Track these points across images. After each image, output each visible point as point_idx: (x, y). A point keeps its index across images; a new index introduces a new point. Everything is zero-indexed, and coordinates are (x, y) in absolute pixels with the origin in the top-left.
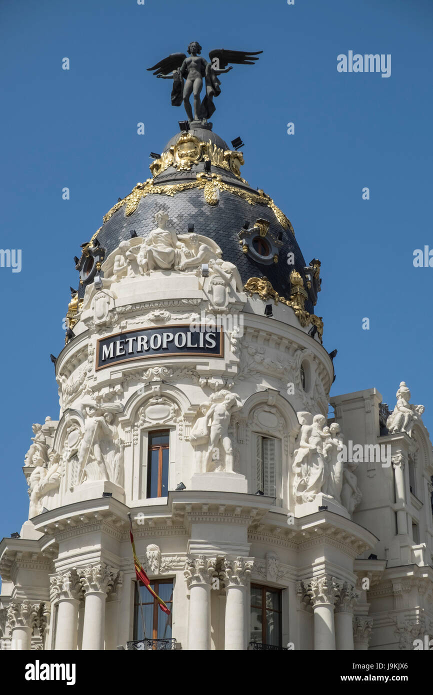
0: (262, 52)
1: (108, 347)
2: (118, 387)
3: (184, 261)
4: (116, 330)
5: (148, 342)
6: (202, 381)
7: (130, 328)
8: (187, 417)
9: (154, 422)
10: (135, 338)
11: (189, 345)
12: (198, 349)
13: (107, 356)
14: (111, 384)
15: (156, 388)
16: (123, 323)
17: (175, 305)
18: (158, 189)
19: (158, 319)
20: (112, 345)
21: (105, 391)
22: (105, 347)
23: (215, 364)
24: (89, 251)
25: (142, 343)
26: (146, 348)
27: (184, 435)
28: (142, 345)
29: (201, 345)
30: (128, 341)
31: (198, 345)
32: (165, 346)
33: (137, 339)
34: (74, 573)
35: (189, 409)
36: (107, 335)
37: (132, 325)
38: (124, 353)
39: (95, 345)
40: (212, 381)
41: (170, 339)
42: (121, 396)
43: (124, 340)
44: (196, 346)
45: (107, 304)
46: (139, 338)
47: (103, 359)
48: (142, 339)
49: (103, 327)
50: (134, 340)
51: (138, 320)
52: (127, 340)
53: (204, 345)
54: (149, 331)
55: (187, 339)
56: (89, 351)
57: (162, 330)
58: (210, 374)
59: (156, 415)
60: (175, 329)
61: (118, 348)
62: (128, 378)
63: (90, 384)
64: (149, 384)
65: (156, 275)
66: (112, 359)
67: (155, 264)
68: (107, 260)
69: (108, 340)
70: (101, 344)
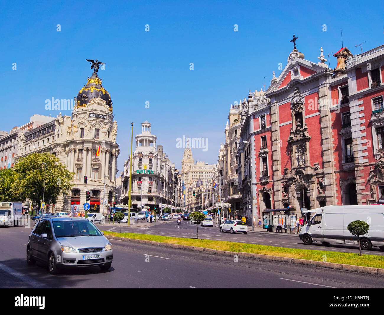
2: (92, 121)
3: (102, 105)
4: (92, 112)
6: (104, 123)
8: (102, 128)
12: (104, 118)
14: (91, 120)
15: (98, 123)
16: (93, 112)
17: (101, 111)
18: (96, 89)
19: (99, 113)
21: (90, 121)
22: (90, 115)
23: (105, 121)
24: (85, 96)
27: (102, 131)
34: (88, 148)
36: (90, 113)
37: (95, 112)
40: (105, 123)
42: (92, 122)
45: (91, 108)
49: (89, 111)
54: (98, 114)
55: (103, 117)
56: (87, 114)
57: (99, 115)
58: (105, 122)
59: (97, 127)
60: (101, 115)
61: (93, 115)
62: (94, 120)
63: (87, 119)
64: (97, 122)
65: (99, 105)
66: (92, 117)
67: (99, 104)
68: (90, 100)
69: (91, 114)
70: (89, 114)
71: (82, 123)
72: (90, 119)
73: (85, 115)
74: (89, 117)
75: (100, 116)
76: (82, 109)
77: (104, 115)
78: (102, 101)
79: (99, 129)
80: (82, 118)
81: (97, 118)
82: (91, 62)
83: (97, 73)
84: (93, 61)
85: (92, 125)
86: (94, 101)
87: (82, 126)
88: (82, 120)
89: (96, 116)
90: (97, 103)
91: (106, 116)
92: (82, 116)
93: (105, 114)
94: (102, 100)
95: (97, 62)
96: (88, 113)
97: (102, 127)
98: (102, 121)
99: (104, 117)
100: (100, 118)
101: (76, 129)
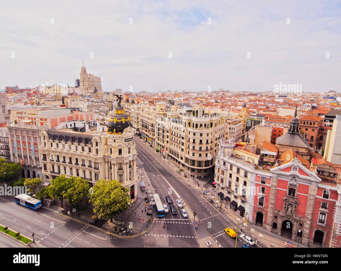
16: (127, 138)
17: (131, 136)
24: (120, 127)
34: (127, 163)
39: (124, 139)
63: (123, 143)
66: (127, 141)
69: (126, 139)
70: (125, 140)
71: (120, 146)
72: (126, 143)
74: (125, 142)
76: (120, 137)
80: (119, 142)
87: (120, 148)
92: (119, 141)
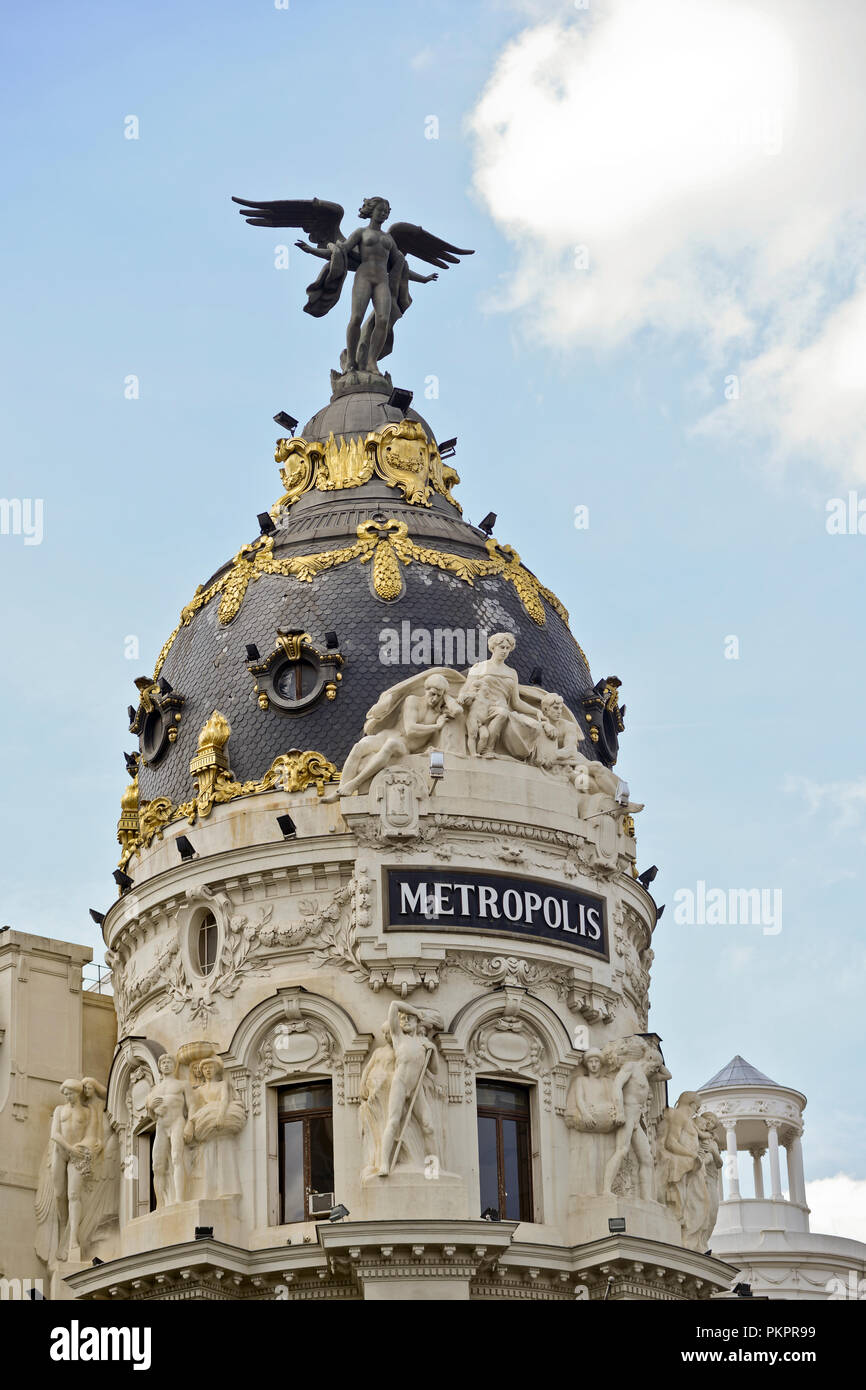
0: (472, 252)
1: (414, 892)
2: (432, 978)
3: (548, 753)
4: (420, 858)
5: (499, 903)
6: (582, 1000)
7: (457, 862)
8: (558, 1069)
9: (503, 1067)
10: (472, 887)
11: (566, 927)
12: (580, 938)
13: (413, 909)
14: (415, 964)
15: (514, 1000)
16: (446, 849)
17: (544, 839)
19: (516, 860)
20: (422, 887)
21: (404, 979)
22: (405, 888)
24: (305, 650)
25: (487, 902)
26: (495, 914)
27: (554, 1104)
28: (488, 906)
29: (583, 933)
30: (460, 889)
31: (579, 930)
32: (529, 919)
33: (477, 889)
35: (568, 1056)
36: (408, 860)
37: (466, 856)
38: (451, 912)
39: (378, 875)
41: (537, 907)
42: (435, 991)
43: (450, 886)
44: (575, 931)
45: (417, 801)
46: (482, 890)
47: (404, 911)
48: (488, 895)
50: (469, 890)
51: (472, 849)
52: (456, 886)
53: (587, 933)
54: (501, 882)
55: (563, 911)
56: (359, 881)
57: (524, 885)
58: (591, 991)
59: (509, 1053)
60: (544, 888)
61: (438, 899)
62: (453, 959)
63: (365, 952)
64: (499, 987)
65: (505, 766)
67: (501, 744)
68: (386, 698)
69: (415, 876)
70: (394, 878)
71: (290, 1005)
72: (407, 944)
73: (323, 899)
74: (400, 918)
75: (528, 906)
76: (286, 824)
77: (576, 899)
78: (536, 703)
79: (524, 1091)
80: (288, 947)
81: (500, 926)
82: (300, 234)
83: (384, 365)
84: (318, 219)
85: (435, 1032)
86: (439, 706)
87: (292, 1051)
88: (285, 974)
89: (488, 900)
90: (484, 732)
91: (598, 903)
92: (287, 913)
93: (585, 883)
94: (533, 691)
95: (386, 227)
96: (371, 864)
97: (561, 1053)
98: (564, 980)
99: (574, 921)
100: (537, 929)
101: (214, 1102)
